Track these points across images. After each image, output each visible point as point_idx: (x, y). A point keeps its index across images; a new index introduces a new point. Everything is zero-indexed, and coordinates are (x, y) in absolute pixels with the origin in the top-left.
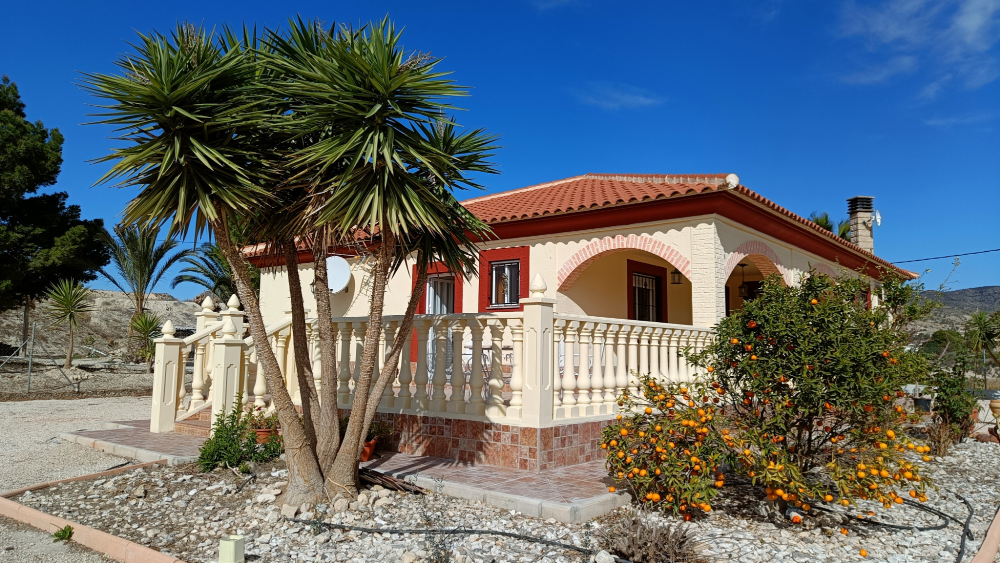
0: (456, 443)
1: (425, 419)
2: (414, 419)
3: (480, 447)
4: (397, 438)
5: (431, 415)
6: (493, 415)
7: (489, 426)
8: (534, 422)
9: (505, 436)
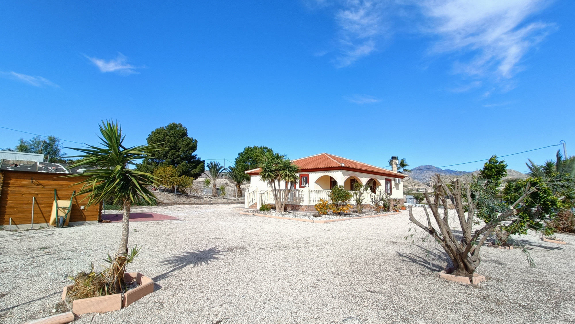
0: (296, 208)
1: (291, 205)
2: (289, 205)
3: (299, 208)
4: (287, 208)
5: (292, 204)
6: (301, 204)
7: (300, 205)
8: (307, 205)
9: (303, 207)
